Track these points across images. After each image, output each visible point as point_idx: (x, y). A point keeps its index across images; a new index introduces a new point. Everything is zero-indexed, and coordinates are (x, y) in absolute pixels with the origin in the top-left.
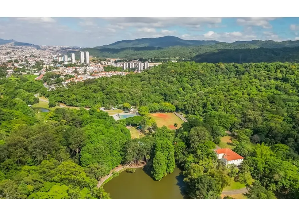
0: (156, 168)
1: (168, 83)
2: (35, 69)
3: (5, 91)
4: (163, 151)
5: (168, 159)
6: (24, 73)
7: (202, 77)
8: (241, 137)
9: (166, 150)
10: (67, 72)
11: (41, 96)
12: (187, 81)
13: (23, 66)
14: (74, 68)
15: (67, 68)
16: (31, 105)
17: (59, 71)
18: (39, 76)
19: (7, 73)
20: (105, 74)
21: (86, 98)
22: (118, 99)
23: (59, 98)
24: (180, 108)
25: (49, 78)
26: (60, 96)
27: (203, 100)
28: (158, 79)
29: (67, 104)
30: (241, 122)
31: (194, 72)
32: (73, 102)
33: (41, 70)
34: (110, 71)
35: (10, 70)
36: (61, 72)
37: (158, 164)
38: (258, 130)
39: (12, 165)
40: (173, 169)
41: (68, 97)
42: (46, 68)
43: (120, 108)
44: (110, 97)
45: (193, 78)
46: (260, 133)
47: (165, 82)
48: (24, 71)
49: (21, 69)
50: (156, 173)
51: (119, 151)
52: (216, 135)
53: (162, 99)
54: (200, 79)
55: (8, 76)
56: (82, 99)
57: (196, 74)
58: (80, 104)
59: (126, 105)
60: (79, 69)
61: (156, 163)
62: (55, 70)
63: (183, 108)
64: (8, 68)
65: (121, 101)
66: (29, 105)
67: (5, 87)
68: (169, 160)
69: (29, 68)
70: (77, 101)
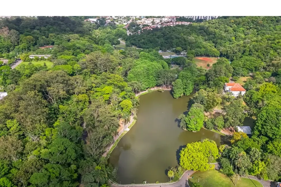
0: (174, 89)
1: (224, 33)
2: (125, 20)
3: (101, 35)
4: (183, 79)
5: (185, 85)
6: (117, 23)
7: (259, 27)
8: (256, 77)
9: (185, 79)
10: (146, 22)
11: (122, 40)
12: (243, 30)
13: (117, 18)
14: (153, 19)
15: (147, 19)
16: (114, 46)
17: (141, 22)
18: (126, 25)
19: (106, 23)
20: (172, 24)
21: (151, 42)
22: (173, 44)
23: (133, 42)
24: (223, 54)
25: (131, 27)
26: (133, 40)
27: (246, 47)
28: (215, 28)
29: (137, 46)
30: (265, 66)
31: (254, 22)
32: (141, 45)
33: (129, 20)
34: (178, 21)
35: (108, 20)
36: (142, 22)
37: (176, 86)
38: (277, 73)
39: (87, 73)
40: (189, 93)
41: (139, 41)
42: (133, 19)
43: (173, 51)
44: (168, 42)
45: (251, 28)
46: (278, 76)
47: (221, 31)
48: (117, 22)
49: (115, 20)
50: (175, 93)
51: (154, 77)
52: (236, 74)
53: (212, 46)
54: (257, 29)
55: (106, 24)
56: (148, 43)
57: (255, 24)
58: (146, 46)
59: (179, 48)
60: (156, 20)
61: (175, 86)
62: (139, 21)
63: (226, 54)
64: (107, 19)
65: (175, 46)
66: (113, 46)
67: (101, 32)
68: (187, 86)
69: (121, 19)
70: (144, 44)
